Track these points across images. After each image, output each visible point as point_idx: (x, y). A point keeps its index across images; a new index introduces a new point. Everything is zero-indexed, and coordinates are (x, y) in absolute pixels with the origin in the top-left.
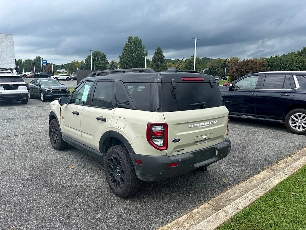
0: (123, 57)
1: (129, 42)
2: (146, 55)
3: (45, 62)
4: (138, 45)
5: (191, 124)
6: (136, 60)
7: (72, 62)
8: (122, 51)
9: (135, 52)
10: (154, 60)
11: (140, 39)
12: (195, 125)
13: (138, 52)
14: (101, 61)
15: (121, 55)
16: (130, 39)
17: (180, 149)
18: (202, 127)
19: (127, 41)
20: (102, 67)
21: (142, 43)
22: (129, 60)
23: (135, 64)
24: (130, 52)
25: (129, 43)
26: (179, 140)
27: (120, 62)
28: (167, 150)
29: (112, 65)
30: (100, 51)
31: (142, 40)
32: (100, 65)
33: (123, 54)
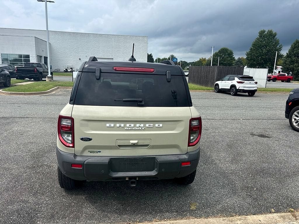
0: (251, 53)
1: (260, 36)
2: (280, 49)
3: (176, 60)
4: (271, 39)
5: (110, 122)
6: (266, 55)
7: (200, 59)
8: (251, 46)
9: (266, 46)
10: (288, 56)
11: (274, 32)
12: (118, 125)
13: (270, 47)
14: (227, 57)
15: (248, 51)
16: (262, 33)
17: (96, 150)
18: (130, 128)
19: (259, 35)
20: (227, 64)
21: (276, 37)
22: (257, 56)
23: (264, 60)
24: (261, 47)
25: (260, 38)
26: (90, 140)
27: (247, 59)
28: (74, 148)
29: (238, 62)
30: (228, 48)
31: (277, 33)
32: (226, 62)
33: (251, 49)
